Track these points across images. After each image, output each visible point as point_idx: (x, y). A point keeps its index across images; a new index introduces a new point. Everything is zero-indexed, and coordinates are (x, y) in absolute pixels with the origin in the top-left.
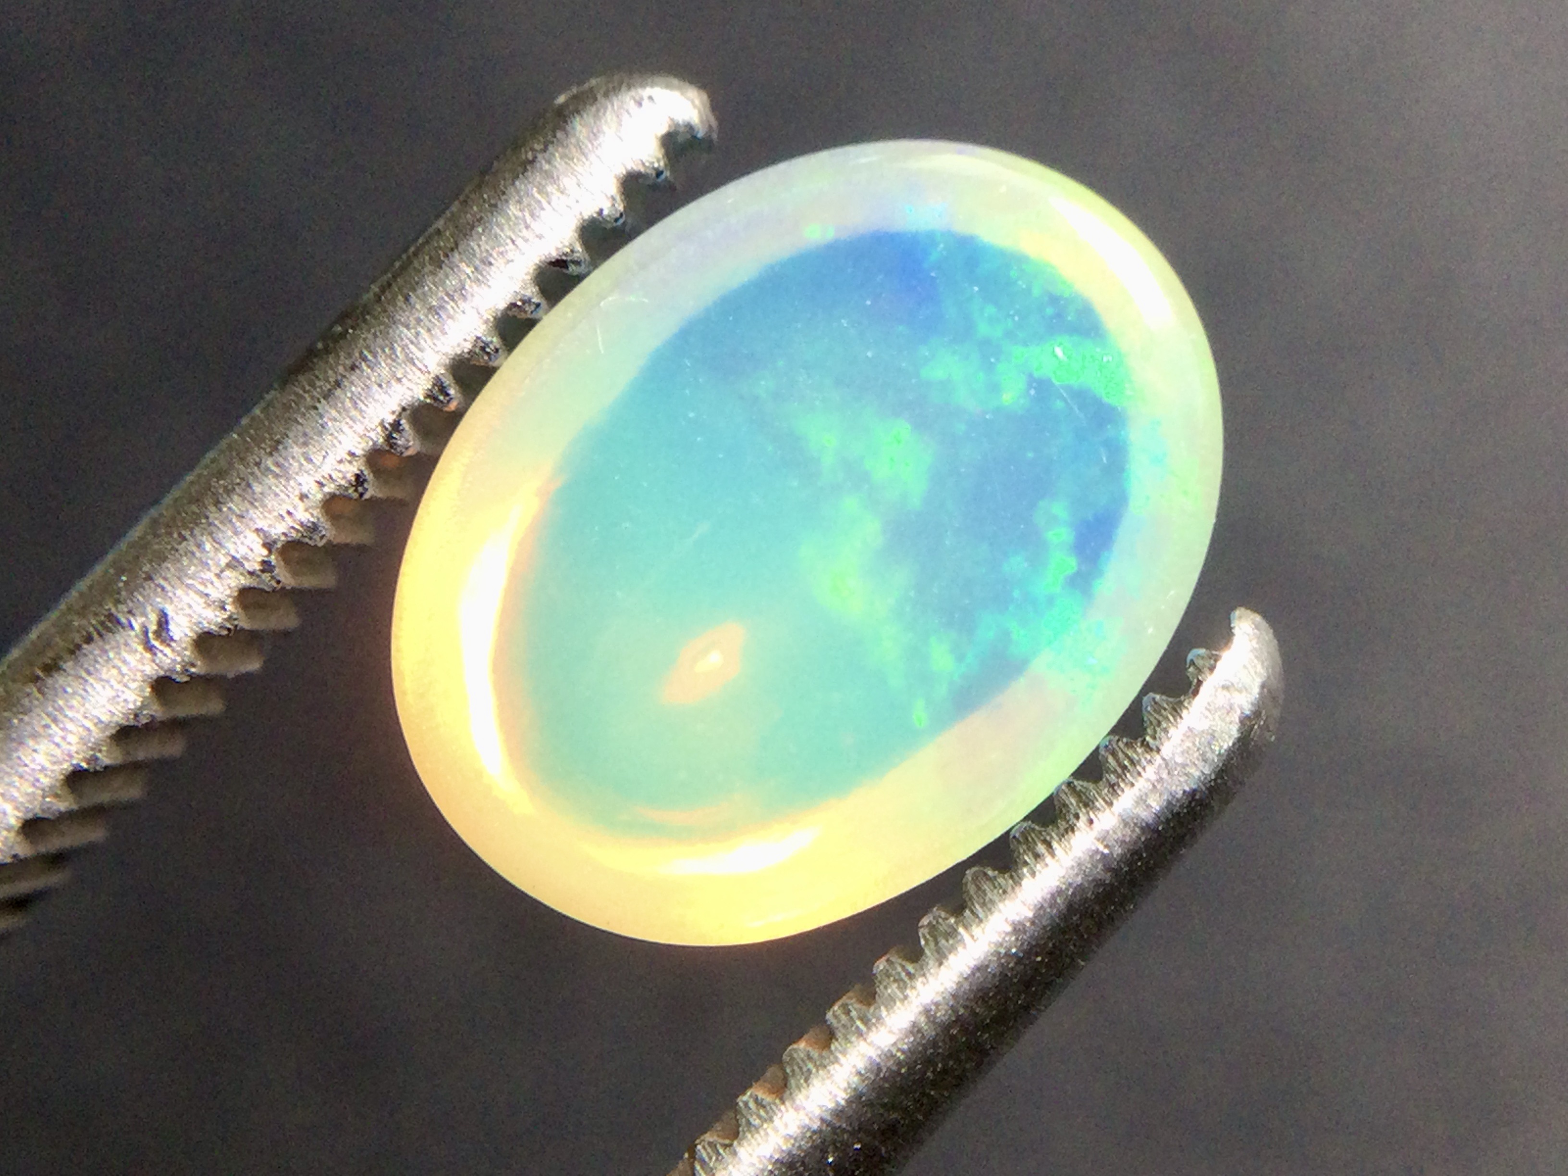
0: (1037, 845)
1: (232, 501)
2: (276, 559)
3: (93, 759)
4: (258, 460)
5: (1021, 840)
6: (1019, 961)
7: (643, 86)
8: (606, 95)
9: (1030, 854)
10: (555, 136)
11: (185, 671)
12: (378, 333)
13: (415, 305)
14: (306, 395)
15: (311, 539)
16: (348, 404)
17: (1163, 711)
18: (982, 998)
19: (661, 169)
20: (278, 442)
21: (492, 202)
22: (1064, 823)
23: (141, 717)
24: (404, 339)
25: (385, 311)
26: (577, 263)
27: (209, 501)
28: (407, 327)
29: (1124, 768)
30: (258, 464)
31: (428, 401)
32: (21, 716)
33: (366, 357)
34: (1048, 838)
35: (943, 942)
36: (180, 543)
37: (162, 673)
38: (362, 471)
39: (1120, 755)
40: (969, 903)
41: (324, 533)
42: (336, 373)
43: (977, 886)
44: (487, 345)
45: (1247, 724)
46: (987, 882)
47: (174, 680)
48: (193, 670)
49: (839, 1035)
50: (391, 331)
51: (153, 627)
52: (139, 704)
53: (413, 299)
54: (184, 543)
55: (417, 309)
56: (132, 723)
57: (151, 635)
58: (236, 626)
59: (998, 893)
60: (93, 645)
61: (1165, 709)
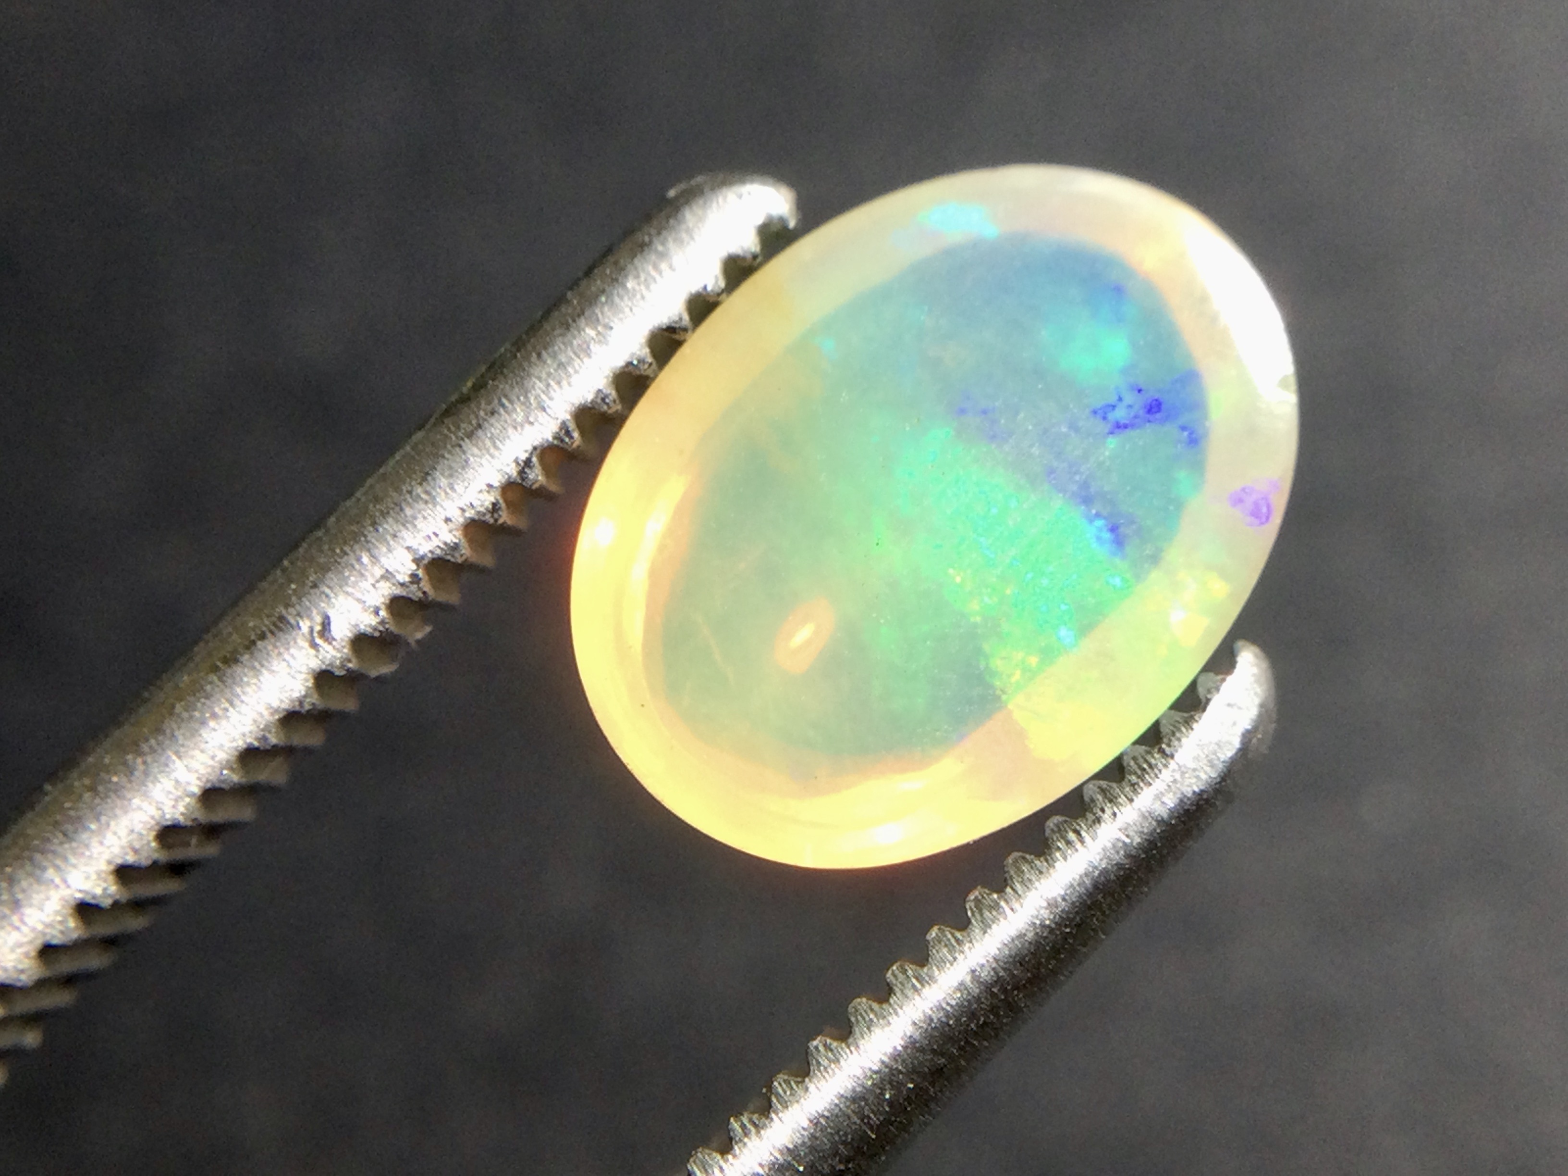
0: (1068, 833)
2: (423, 573)
3: (264, 738)
4: (409, 488)
5: (1055, 829)
6: (1051, 931)
9: (1063, 842)
10: (668, 223)
11: (342, 666)
12: (515, 384)
13: (546, 360)
14: (452, 435)
15: (453, 556)
16: (488, 443)
17: (1179, 726)
18: (1020, 962)
19: (757, 253)
20: (427, 474)
21: (614, 276)
22: (1091, 815)
23: (305, 704)
24: (538, 389)
25: (521, 366)
26: (682, 328)
27: (367, 522)
28: (540, 379)
29: (1144, 771)
31: (555, 442)
33: (504, 404)
34: (1078, 828)
35: (987, 914)
37: (324, 667)
38: (497, 501)
39: (1141, 760)
40: (1010, 882)
41: (463, 552)
42: (477, 416)
43: (1017, 867)
44: (606, 396)
45: (1248, 736)
46: (1026, 865)
47: (334, 673)
48: (349, 665)
49: (897, 991)
50: (525, 382)
51: (318, 628)
52: (303, 693)
53: (545, 356)
54: (346, 557)
55: (548, 365)
56: (297, 708)
57: (315, 635)
58: (387, 629)
59: (1035, 874)
60: (266, 641)
61: (1181, 724)
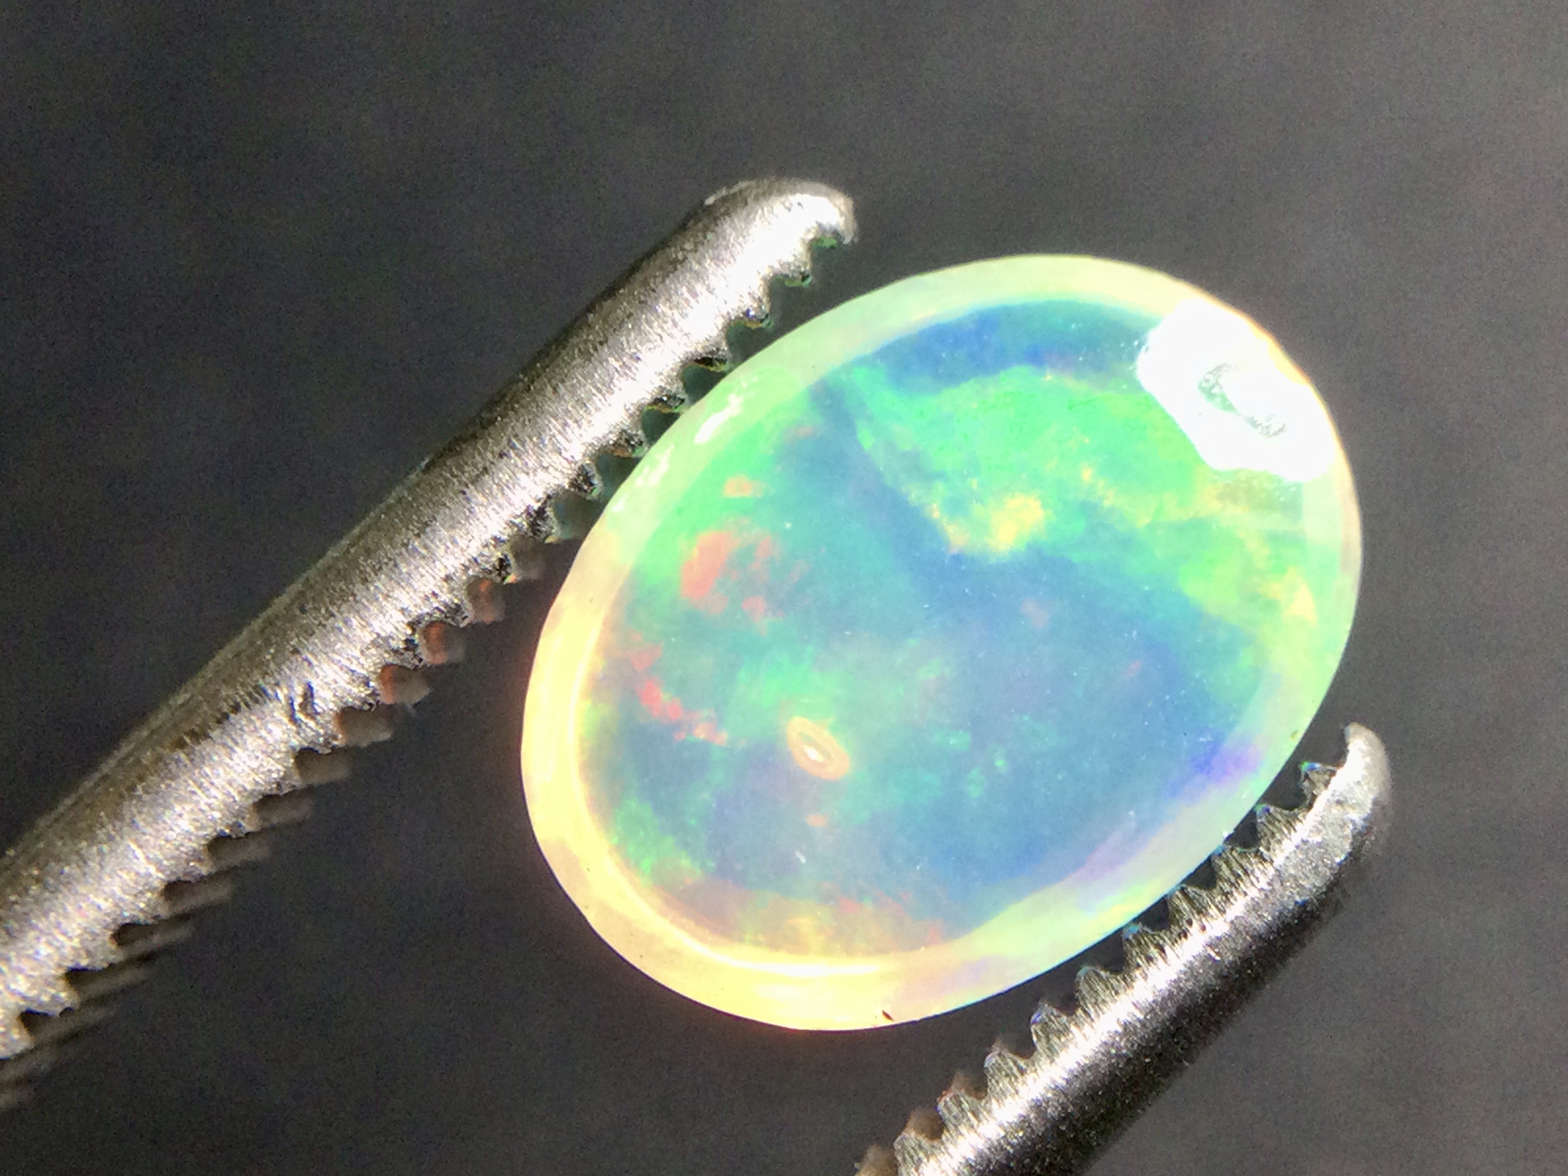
0: (1149, 947)
1: (379, 580)
2: (419, 638)
3: (236, 826)
4: (405, 541)
5: (1134, 941)
6: (1129, 1061)
7: (793, 192)
8: (757, 198)
9: (1143, 957)
10: (705, 238)
11: (327, 743)
12: (527, 423)
13: (564, 394)
14: (455, 480)
15: (453, 619)
16: (496, 490)
17: (1277, 823)
18: (1092, 1096)
19: (807, 273)
20: (426, 525)
21: (642, 298)
22: (1177, 928)
23: (283, 786)
24: (553, 429)
25: (534, 400)
26: (722, 361)
27: (357, 579)
28: (555, 417)
29: (1238, 876)
30: (405, 545)
31: (573, 490)
32: (168, 782)
33: (514, 445)
34: (1161, 942)
35: (1055, 1039)
36: (327, 619)
37: (306, 745)
38: (506, 556)
39: (1235, 865)
40: (1082, 1003)
41: (466, 614)
42: (483, 459)
43: (1090, 986)
44: (631, 437)
45: (1360, 837)
46: (1100, 983)
47: (317, 751)
48: (335, 743)
49: (951, 1126)
50: (539, 420)
51: (298, 700)
52: (282, 774)
53: (562, 389)
54: (331, 620)
55: (565, 401)
56: (275, 792)
57: (297, 707)
58: (378, 702)
59: (1111, 993)
60: (239, 716)
61: (1279, 821)
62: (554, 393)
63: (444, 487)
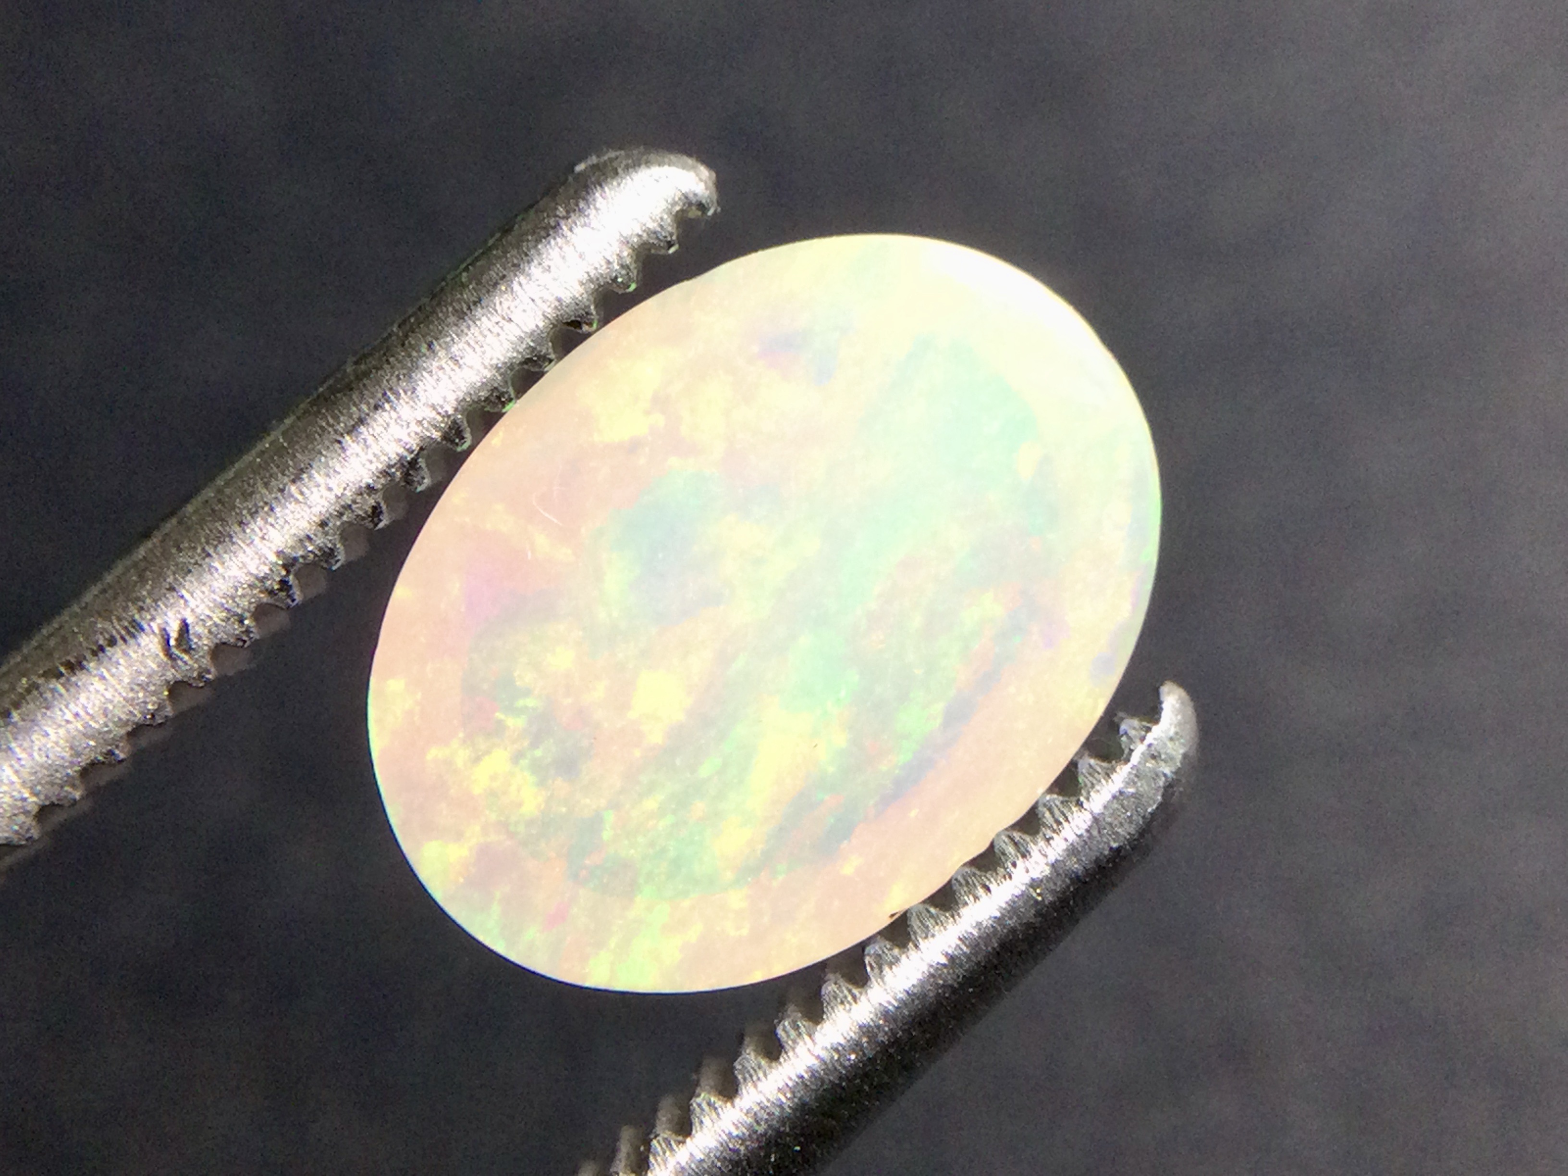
0: (976, 887)
1: (255, 523)
2: (293, 579)
3: (110, 753)
4: (281, 486)
5: (963, 883)
6: (954, 991)
7: (661, 164)
8: (627, 168)
9: (970, 896)
10: (577, 205)
11: (201, 677)
12: (402, 377)
13: (437, 353)
15: (326, 561)
16: (368, 436)
17: (1096, 775)
18: (919, 1022)
19: (672, 242)
21: (515, 261)
22: (1002, 870)
23: (157, 717)
24: (427, 383)
25: (410, 356)
26: (588, 322)
27: (233, 521)
28: (429, 372)
29: (1059, 823)
31: (444, 442)
33: (389, 397)
35: (886, 969)
36: (204, 559)
37: (180, 678)
38: (378, 503)
39: (1057, 813)
40: (913, 937)
41: (339, 557)
42: (359, 410)
43: (921, 921)
44: (502, 394)
45: (1171, 789)
46: (931, 920)
47: (190, 684)
48: (209, 676)
49: (788, 1049)
50: (413, 375)
51: (174, 635)
52: (156, 707)
53: (436, 346)
55: (439, 357)
56: (148, 722)
57: (172, 642)
58: (251, 638)
59: (939, 928)
60: (115, 649)
61: (1099, 773)
62: (428, 350)
63: (320, 436)
